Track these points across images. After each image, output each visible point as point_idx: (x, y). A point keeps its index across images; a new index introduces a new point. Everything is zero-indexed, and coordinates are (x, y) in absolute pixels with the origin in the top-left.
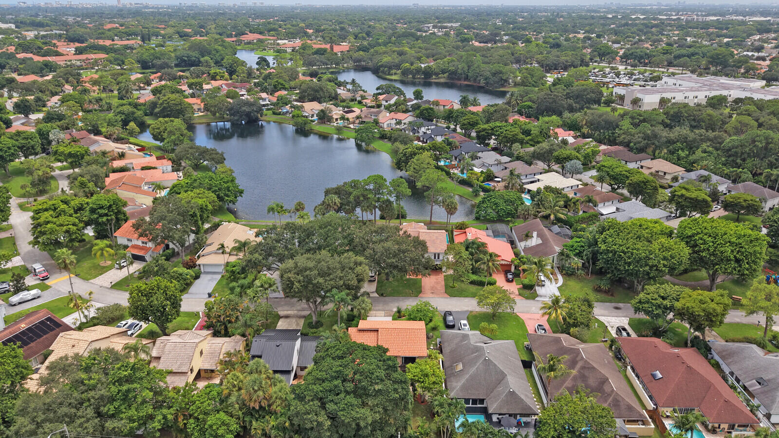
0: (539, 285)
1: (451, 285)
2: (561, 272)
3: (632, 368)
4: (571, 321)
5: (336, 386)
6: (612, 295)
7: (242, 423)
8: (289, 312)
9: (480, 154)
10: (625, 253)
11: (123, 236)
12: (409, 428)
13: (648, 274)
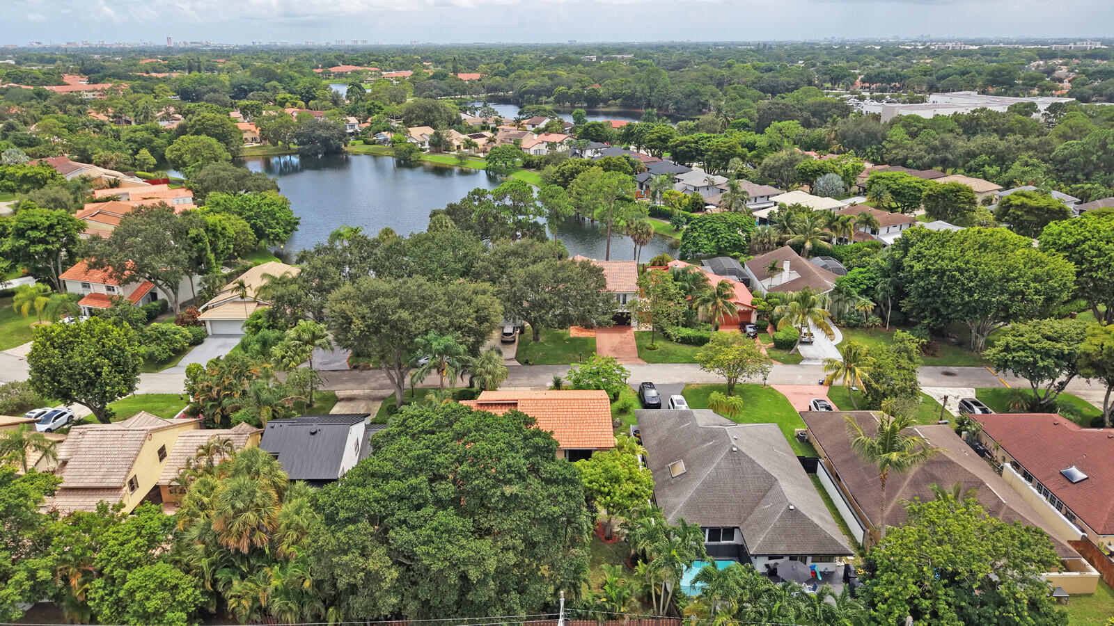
0: (803, 343)
1: (648, 344)
2: (837, 324)
3: (1016, 465)
4: (881, 388)
5: (414, 489)
6: (933, 355)
7: (208, 586)
8: (355, 392)
9: (679, 176)
10: (961, 271)
11: (74, 280)
12: (584, 588)
13: (1006, 308)
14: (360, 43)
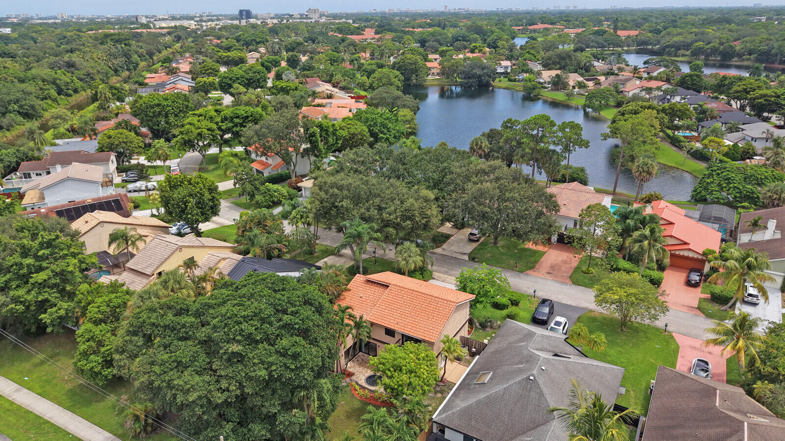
1: (585, 269)
4: (764, 369)
9: (743, 127)
14: (571, 8)
